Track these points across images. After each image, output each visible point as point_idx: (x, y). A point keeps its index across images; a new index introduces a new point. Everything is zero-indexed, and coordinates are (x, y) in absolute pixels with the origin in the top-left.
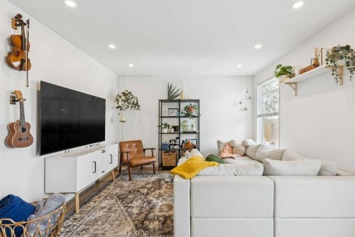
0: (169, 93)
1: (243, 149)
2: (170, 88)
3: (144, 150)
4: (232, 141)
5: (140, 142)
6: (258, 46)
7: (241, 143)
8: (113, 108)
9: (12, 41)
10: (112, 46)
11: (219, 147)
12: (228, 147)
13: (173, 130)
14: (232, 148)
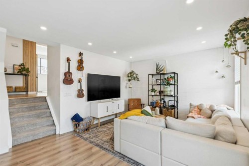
0: (157, 69)
1: (210, 112)
2: (157, 66)
3: (142, 104)
4: (200, 104)
5: (140, 99)
6: (199, 28)
7: (208, 107)
8: (126, 80)
9: (78, 62)
10: (115, 52)
11: (190, 108)
12: (196, 109)
13: (158, 94)
14: (201, 110)
